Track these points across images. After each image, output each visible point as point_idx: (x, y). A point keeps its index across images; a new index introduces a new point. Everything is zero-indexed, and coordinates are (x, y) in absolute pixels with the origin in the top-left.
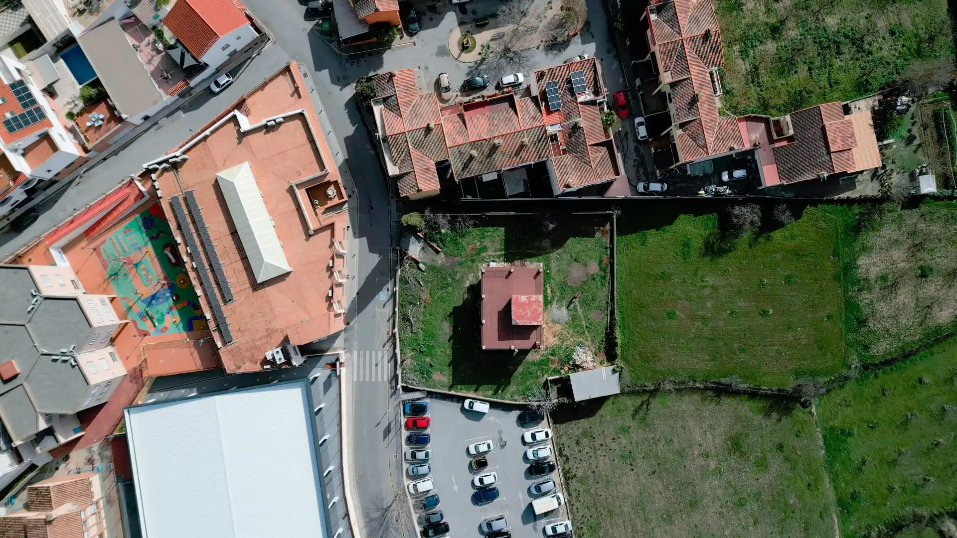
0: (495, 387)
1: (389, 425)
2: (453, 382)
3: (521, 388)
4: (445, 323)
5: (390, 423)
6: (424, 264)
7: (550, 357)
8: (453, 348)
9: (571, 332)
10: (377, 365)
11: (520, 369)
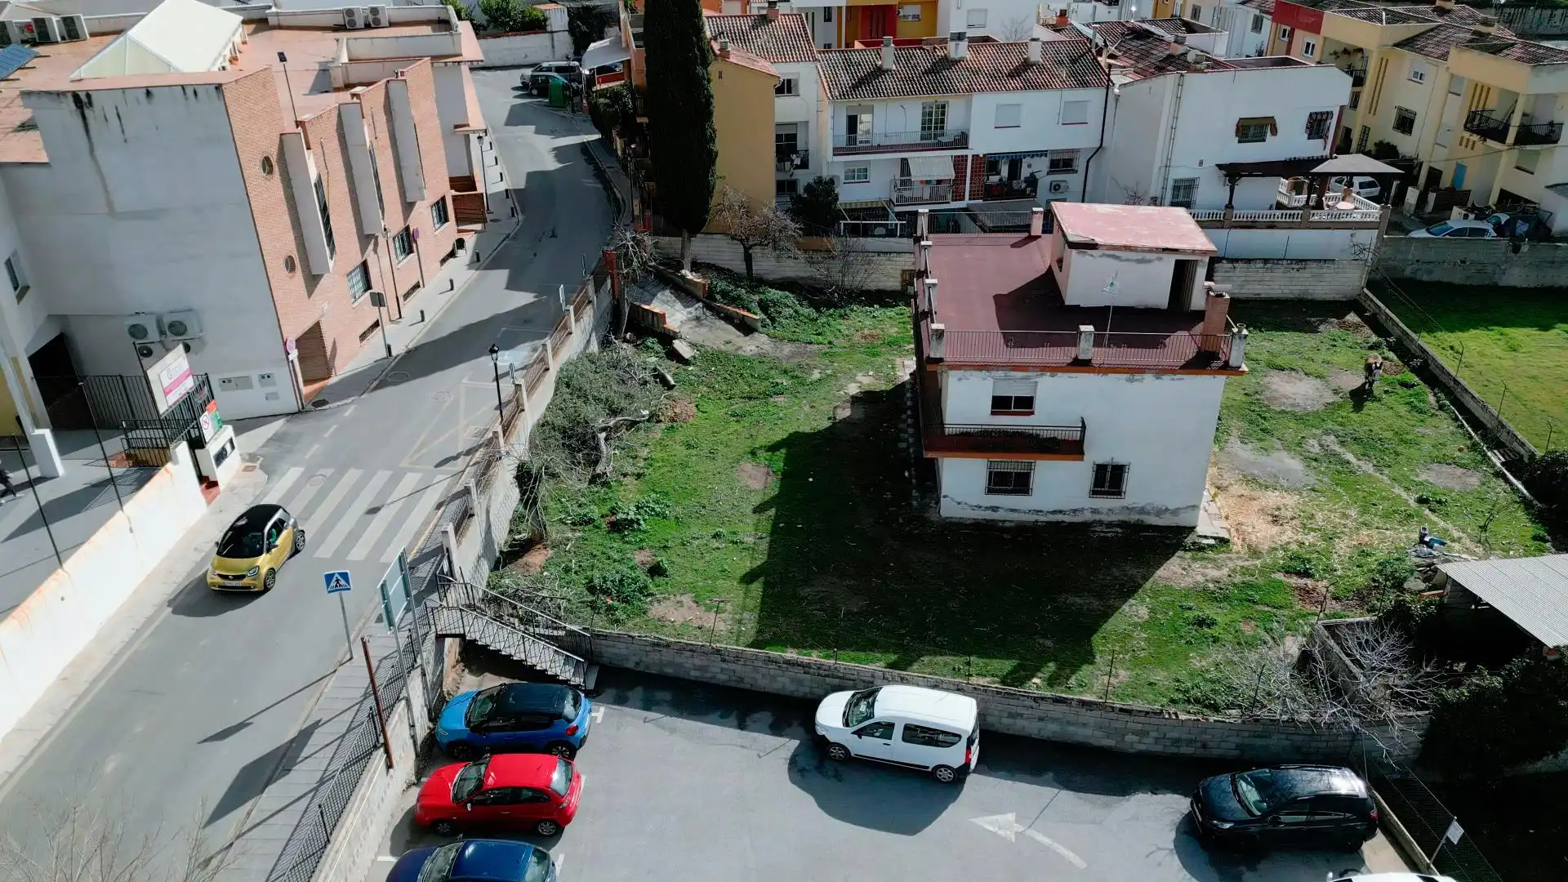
0: (1007, 665)
1: (305, 735)
2: (760, 632)
3: (1160, 676)
4: (748, 466)
5: (316, 725)
6: (693, 345)
7: (1280, 576)
8: (775, 531)
9: (1353, 513)
10: (374, 511)
11: (1136, 609)
